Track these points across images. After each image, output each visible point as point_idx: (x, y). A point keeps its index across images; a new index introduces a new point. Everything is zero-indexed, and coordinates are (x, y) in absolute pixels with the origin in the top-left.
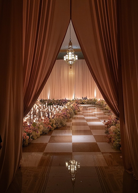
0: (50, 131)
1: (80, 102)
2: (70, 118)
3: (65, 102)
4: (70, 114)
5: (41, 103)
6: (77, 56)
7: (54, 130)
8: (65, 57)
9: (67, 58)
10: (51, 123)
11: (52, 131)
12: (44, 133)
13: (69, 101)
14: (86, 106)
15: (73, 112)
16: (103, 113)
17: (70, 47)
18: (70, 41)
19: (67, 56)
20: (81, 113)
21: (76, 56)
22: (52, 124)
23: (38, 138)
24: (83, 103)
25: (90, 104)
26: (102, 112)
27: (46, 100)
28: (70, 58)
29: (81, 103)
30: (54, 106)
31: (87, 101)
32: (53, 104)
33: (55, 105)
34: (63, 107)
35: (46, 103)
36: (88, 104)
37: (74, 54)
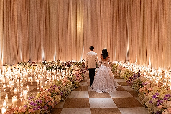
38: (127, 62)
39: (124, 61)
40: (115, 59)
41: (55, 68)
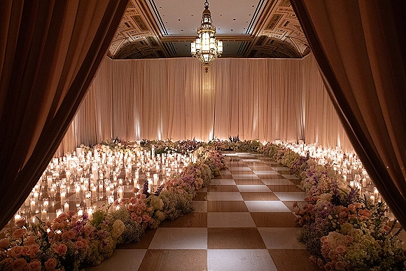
0: (149, 231)
1: (224, 147)
2: (203, 187)
3: (193, 146)
4: (203, 177)
5: (142, 148)
6: (220, 44)
7: (160, 226)
8: (193, 45)
9: (198, 47)
10: (150, 209)
11: (154, 230)
12: (127, 239)
13: (201, 144)
14: (237, 157)
15: (210, 172)
16: (277, 173)
17: (205, 21)
18: (207, 7)
19: (198, 41)
20: (227, 173)
21: (219, 42)
22: (155, 211)
23: (106, 259)
24: (230, 150)
25: (246, 151)
26: (274, 172)
27: (154, 142)
28: (206, 48)
29: (227, 150)
30: (170, 156)
31: (238, 145)
32: (167, 150)
33: (171, 153)
34: (188, 159)
35: (153, 149)
36: (241, 151)
37: (214, 37)
38: (300, 141)
39: (294, 141)
40: (277, 136)
41: (169, 152)
